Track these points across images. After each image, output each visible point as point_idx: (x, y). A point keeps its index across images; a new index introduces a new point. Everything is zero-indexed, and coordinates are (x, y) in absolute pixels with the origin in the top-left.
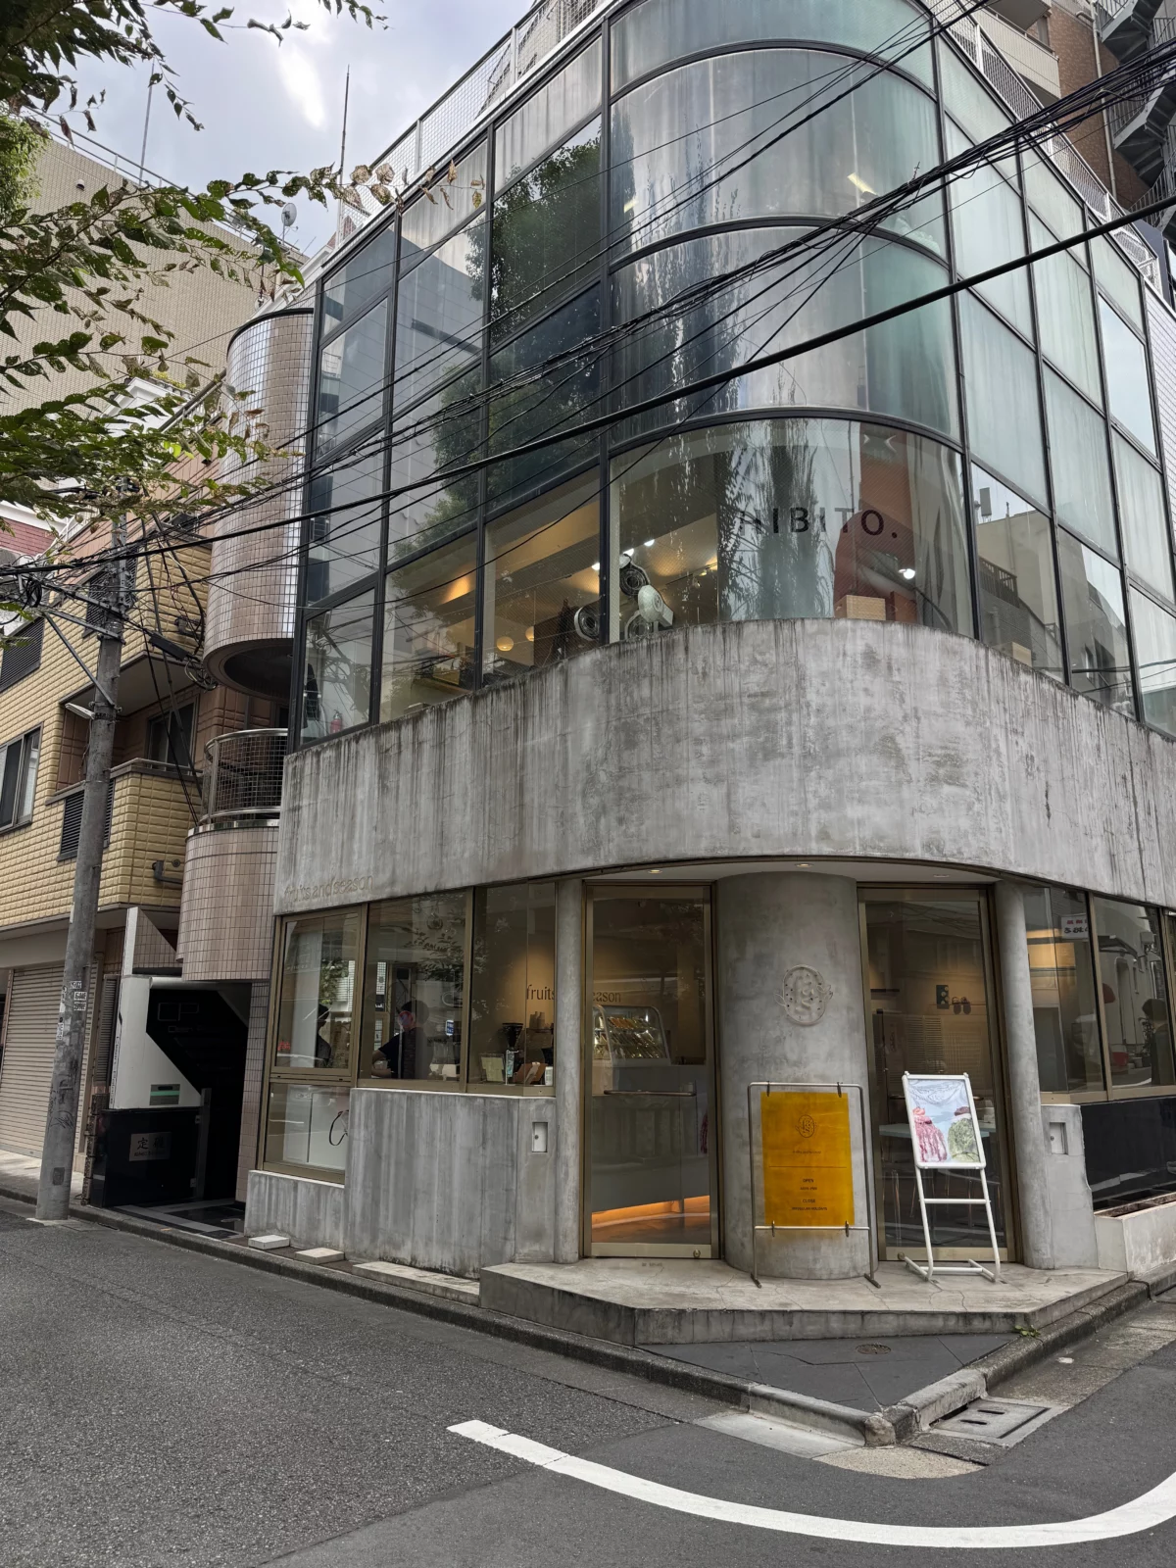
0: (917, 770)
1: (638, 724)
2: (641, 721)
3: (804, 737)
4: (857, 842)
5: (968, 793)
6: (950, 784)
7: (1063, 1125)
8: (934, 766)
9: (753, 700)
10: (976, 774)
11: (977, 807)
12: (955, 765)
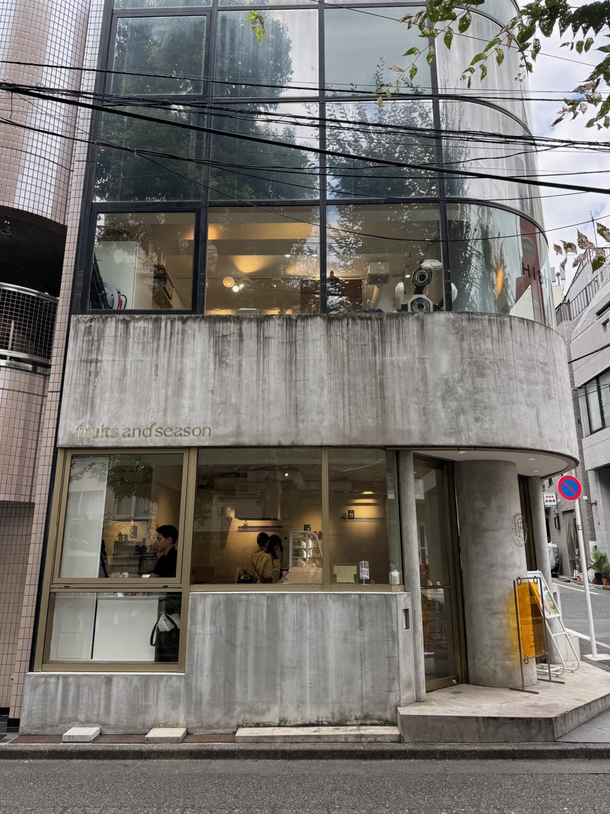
1: (485, 363)
2: (487, 362)
9: (541, 365)
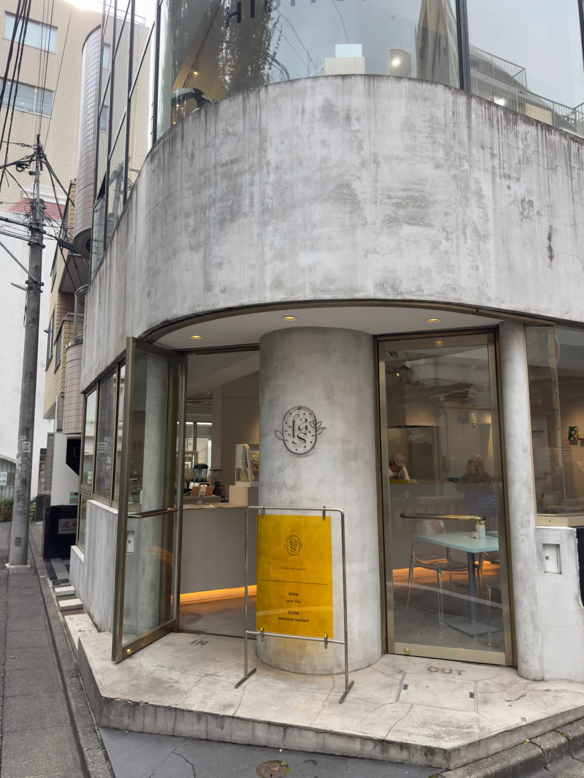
0: (373, 212)
3: (263, 195)
4: (308, 286)
5: (433, 232)
6: (411, 224)
7: (558, 546)
8: (393, 208)
9: (225, 168)
10: (446, 214)
11: (445, 245)
12: (419, 206)
